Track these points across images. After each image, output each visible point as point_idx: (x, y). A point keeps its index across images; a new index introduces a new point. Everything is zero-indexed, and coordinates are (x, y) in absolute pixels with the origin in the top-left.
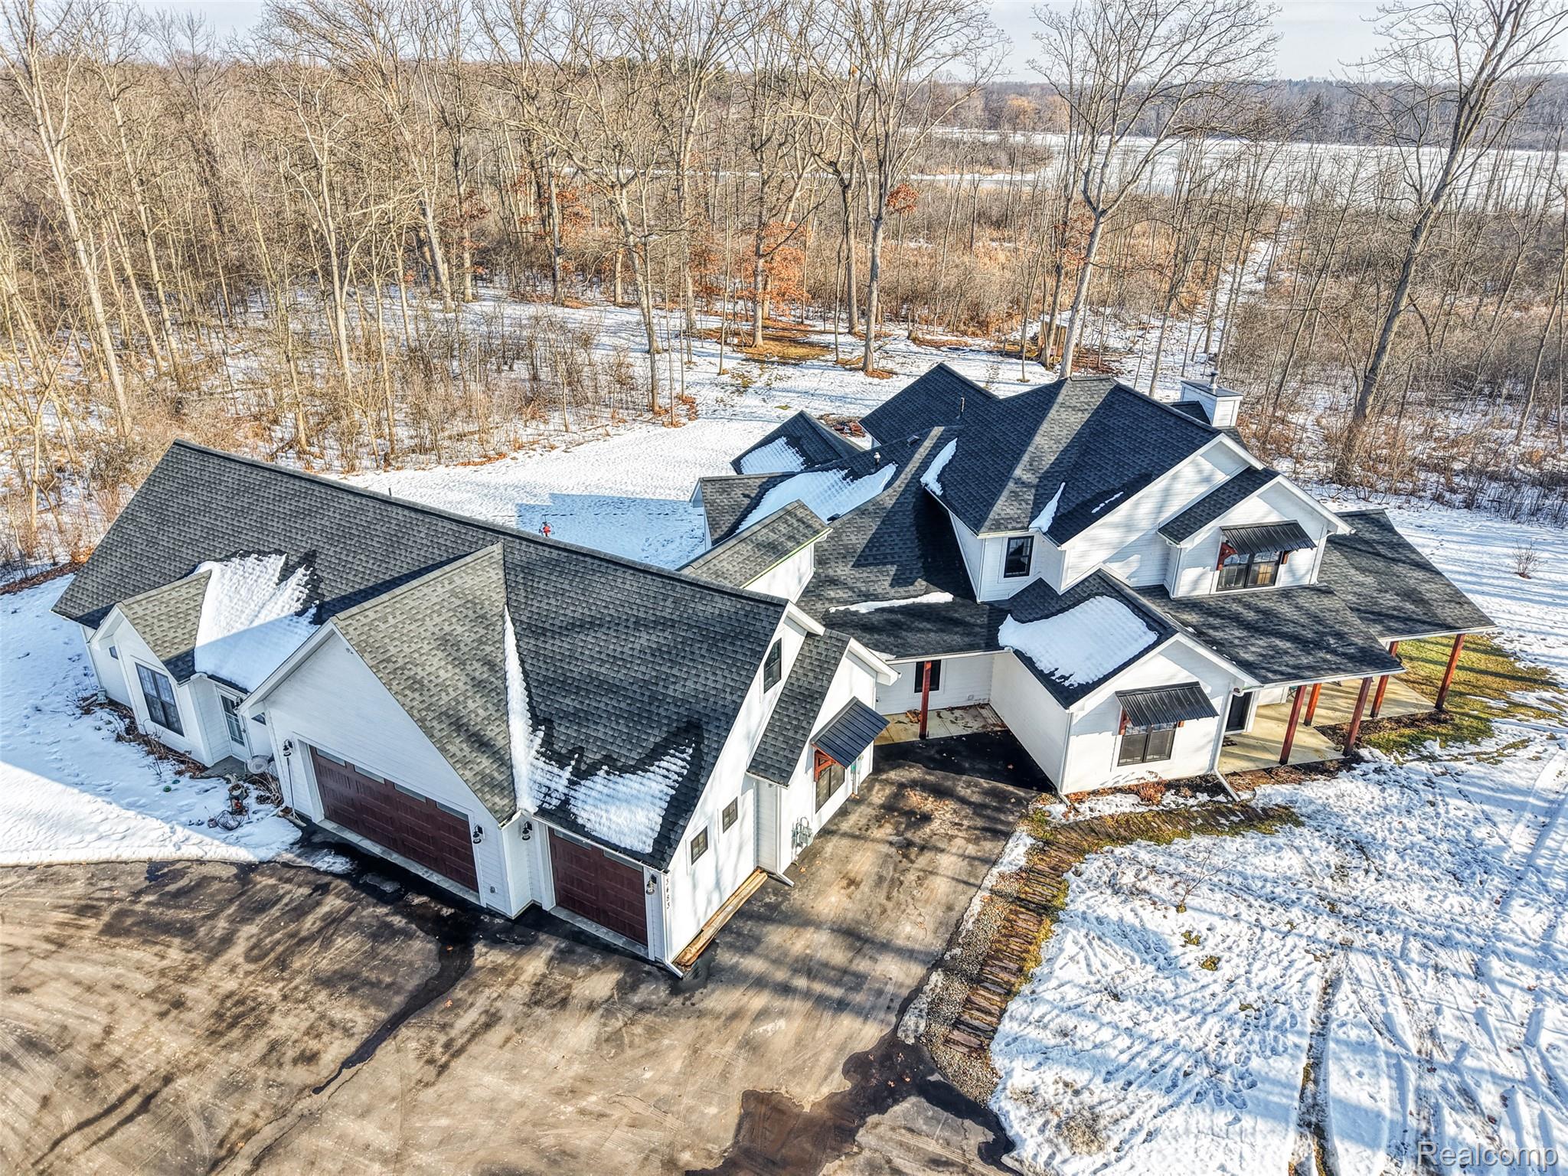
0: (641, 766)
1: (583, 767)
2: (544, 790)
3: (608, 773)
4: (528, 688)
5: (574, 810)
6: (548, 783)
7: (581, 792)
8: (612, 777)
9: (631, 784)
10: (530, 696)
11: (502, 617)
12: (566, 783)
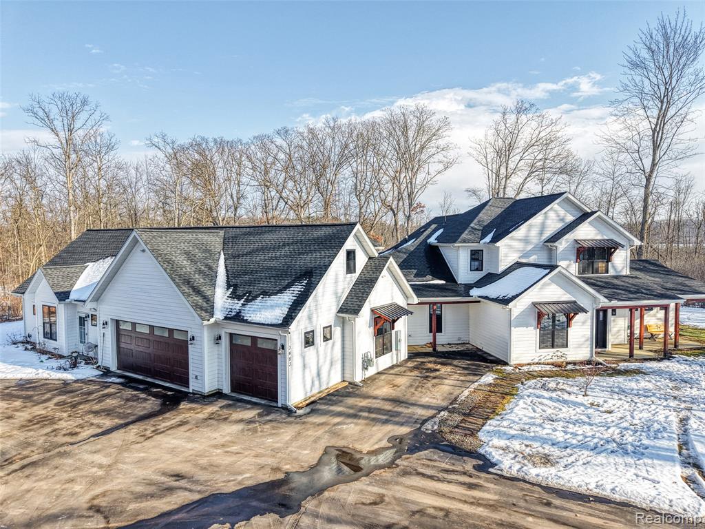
0: (280, 291)
1: (250, 298)
2: (229, 310)
3: (262, 298)
4: (227, 276)
5: (243, 315)
6: (231, 307)
7: (248, 307)
8: (265, 299)
9: (275, 299)
10: (228, 278)
11: (220, 253)
12: (241, 305)
